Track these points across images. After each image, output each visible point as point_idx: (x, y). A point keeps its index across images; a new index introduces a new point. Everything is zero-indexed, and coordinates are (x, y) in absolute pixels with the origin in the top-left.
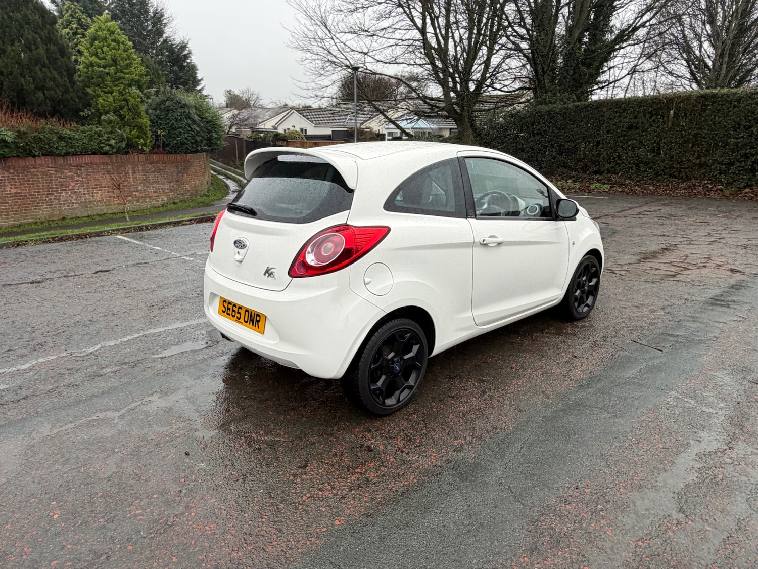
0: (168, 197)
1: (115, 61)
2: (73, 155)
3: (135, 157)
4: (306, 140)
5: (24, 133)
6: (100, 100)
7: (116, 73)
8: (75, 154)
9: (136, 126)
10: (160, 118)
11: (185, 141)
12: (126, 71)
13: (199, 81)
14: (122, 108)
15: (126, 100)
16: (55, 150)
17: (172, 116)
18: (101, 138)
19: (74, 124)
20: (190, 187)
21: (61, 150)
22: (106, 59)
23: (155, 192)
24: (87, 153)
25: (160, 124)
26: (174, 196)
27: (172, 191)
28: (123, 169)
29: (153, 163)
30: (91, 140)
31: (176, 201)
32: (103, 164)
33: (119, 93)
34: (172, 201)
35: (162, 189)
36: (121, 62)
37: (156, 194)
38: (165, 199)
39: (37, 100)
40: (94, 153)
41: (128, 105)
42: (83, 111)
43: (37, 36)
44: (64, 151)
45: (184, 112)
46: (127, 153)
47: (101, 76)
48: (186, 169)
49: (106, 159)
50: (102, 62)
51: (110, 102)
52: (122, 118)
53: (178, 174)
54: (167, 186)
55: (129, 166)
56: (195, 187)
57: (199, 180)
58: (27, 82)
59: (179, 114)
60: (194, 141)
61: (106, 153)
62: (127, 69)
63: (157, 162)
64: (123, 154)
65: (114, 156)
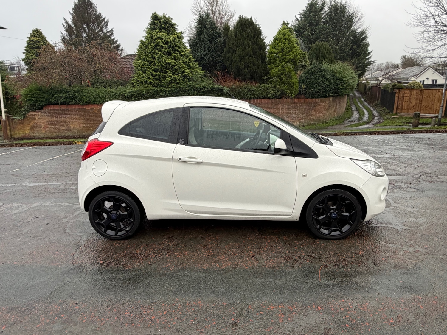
0: (300, 122)
1: (282, 50)
2: (254, 99)
3: (284, 100)
4: (423, 89)
5: (235, 89)
6: (273, 71)
7: (282, 56)
8: (254, 98)
9: (288, 83)
10: (307, 78)
11: (318, 90)
12: (287, 54)
13: (369, 53)
14: (282, 74)
15: (285, 70)
16: (245, 97)
17: (314, 77)
18: (268, 90)
19: (258, 84)
20: (315, 117)
21: (248, 96)
22: (278, 49)
23: (292, 119)
24: (260, 98)
25: (307, 81)
26: (304, 122)
27: (303, 119)
28: (277, 106)
29: (294, 103)
30: (263, 91)
31: (304, 125)
32: (267, 103)
33: (282, 66)
34: (302, 125)
35: (297, 117)
36: (286, 50)
37: (293, 120)
38: (298, 123)
39: (245, 72)
40: (264, 98)
41: (285, 72)
42: (264, 77)
43: (250, 42)
44: (249, 97)
45: (322, 74)
46: (281, 98)
47: (275, 59)
48: (314, 107)
49: (269, 101)
50: (276, 51)
51: (277, 71)
52: (281, 79)
53: (308, 110)
54: (300, 116)
55: (281, 105)
56: (319, 118)
57: (322, 114)
58: (241, 65)
59: (318, 75)
60: (324, 91)
61: (269, 98)
62: (288, 53)
63: (297, 103)
64: (278, 98)
65: (273, 99)
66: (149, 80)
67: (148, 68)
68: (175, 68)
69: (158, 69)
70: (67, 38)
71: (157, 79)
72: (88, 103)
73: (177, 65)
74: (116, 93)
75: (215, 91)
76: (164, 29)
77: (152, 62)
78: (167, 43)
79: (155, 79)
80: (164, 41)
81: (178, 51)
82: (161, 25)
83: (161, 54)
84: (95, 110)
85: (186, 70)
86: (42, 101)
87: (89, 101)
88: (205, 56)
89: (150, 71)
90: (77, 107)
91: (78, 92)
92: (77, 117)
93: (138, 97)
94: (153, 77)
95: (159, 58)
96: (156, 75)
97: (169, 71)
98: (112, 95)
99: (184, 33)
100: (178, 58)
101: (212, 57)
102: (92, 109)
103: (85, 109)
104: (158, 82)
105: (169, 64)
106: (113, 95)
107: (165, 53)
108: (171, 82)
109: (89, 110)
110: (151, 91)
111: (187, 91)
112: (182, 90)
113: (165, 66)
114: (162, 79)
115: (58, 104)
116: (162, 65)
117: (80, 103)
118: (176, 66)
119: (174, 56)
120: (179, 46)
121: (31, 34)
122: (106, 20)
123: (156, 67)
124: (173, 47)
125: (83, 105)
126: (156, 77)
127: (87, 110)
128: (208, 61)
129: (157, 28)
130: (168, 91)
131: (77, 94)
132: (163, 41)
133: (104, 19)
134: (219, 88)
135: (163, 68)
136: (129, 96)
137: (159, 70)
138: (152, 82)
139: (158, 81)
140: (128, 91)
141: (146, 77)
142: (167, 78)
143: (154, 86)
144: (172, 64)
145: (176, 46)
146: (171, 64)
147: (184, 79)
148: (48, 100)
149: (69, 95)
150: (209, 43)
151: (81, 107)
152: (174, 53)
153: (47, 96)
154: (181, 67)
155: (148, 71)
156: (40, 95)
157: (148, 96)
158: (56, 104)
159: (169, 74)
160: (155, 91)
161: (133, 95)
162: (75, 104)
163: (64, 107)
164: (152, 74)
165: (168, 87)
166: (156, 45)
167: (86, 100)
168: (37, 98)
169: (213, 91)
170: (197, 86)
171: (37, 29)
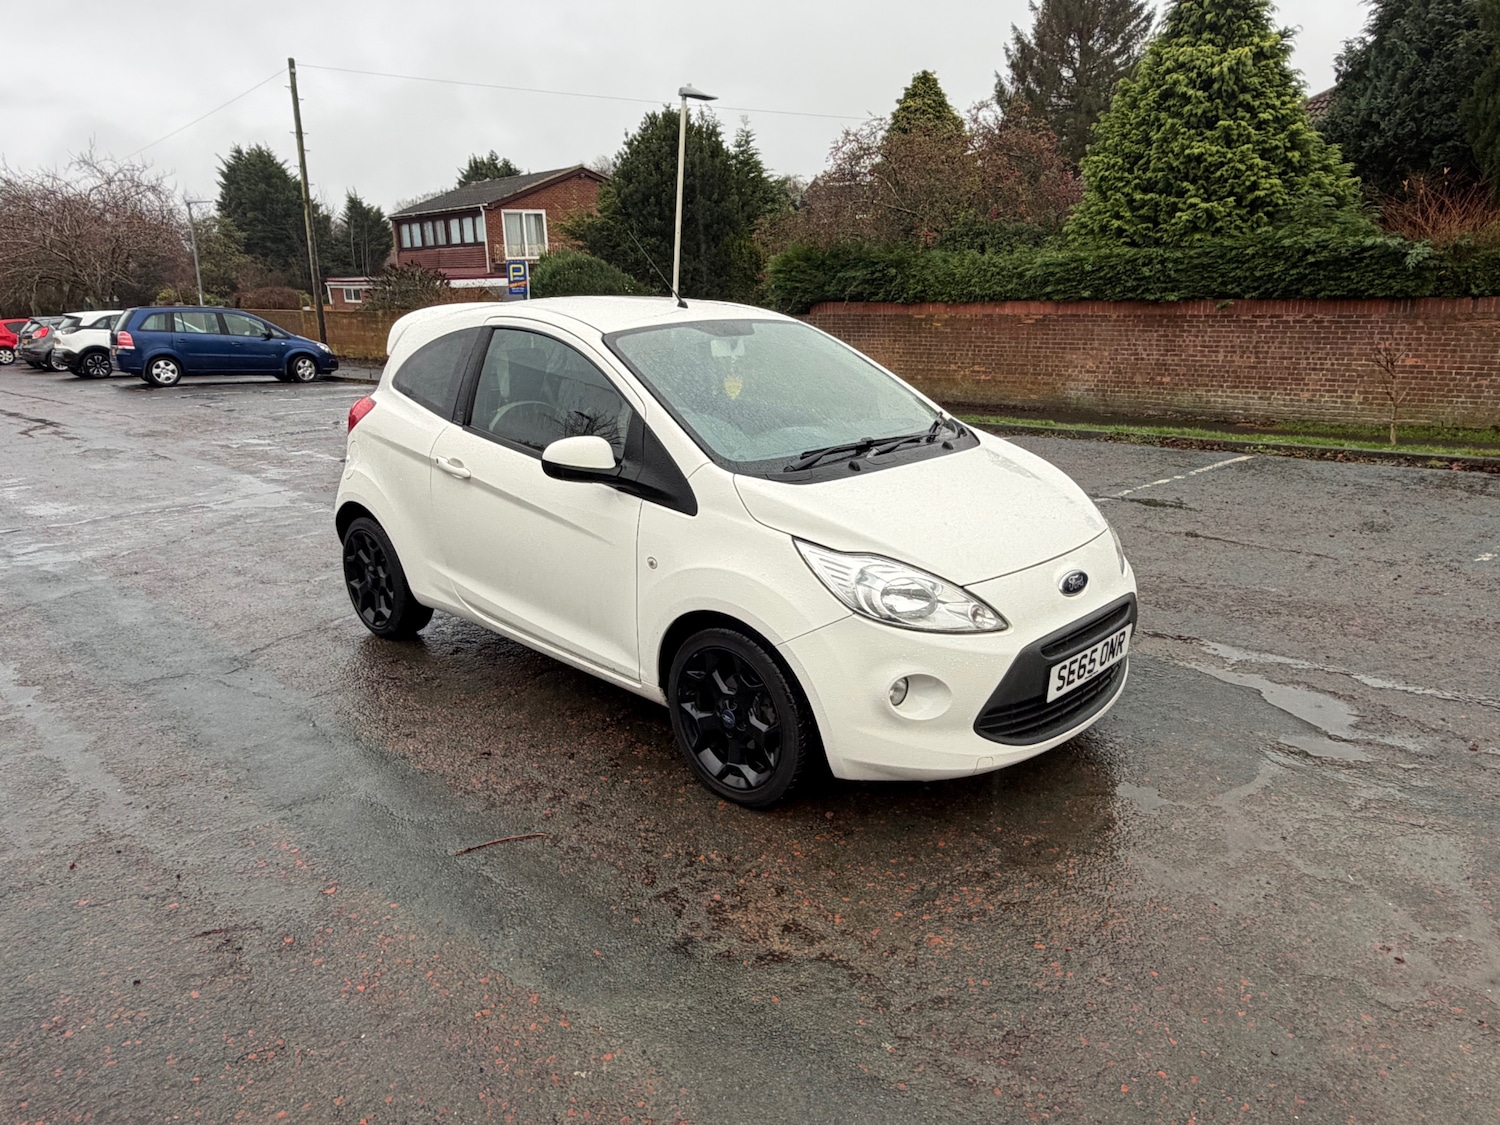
66: (1114, 221)
67: (1121, 179)
68: (1218, 174)
69: (1157, 183)
70: (1010, 89)
71: (1145, 219)
72: (920, 299)
73: (1231, 160)
74: (1002, 269)
75: (1366, 261)
76: (1214, 28)
77: (1141, 157)
78: (1207, 84)
79: (1139, 216)
80: (1199, 75)
81: (1249, 108)
82: (1204, 14)
83: (1173, 126)
84: (938, 321)
85: (1263, 181)
86: (805, 291)
87: (922, 292)
88: (1383, 116)
89: (1126, 190)
90: (890, 311)
91: (899, 264)
92: (887, 339)
93: (1069, 280)
94: (1133, 209)
95: (1165, 140)
96: (1144, 204)
97: (1191, 187)
98: (989, 274)
99: (1294, 32)
100: (1240, 135)
101: (1414, 119)
102: (930, 319)
103: (912, 316)
104: (1147, 228)
105: (1199, 158)
106: (992, 275)
107: (1193, 119)
108: (1193, 227)
109: (921, 320)
110: (1113, 262)
111: (1248, 260)
112: (1228, 257)
113: (1181, 167)
114: (1162, 216)
115: (843, 300)
116: (1171, 169)
117: (899, 298)
118: (1226, 167)
119: (1227, 130)
120: (1256, 90)
121: (907, 89)
122: (1145, 12)
123: (1149, 174)
124: (1233, 96)
125: (907, 303)
126: (1141, 212)
127: (916, 320)
128: (1395, 134)
129: (1186, 28)
130: (1176, 261)
131: (893, 271)
132: (1193, 75)
133: (1141, 7)
134: (1385, 245)
135: (1176, 178)
136: (1039, 279)
137: (1160, 185)
138: (1125, 231)
139: (1145, 225)
140: (1039, 260)
141: (1105, 213)
142: (1178, 214)
143: (1133, 244)
144: (1210, 159)
145: (1244, 89)
146: (1206, 160)
147: (1251, 213)
148: (821, 287)
149: (873, 273)
150: (1414, 57)
151: (901, 311)
152: (1233, 116)
153: (820, 276)
154: (1243, 168)
155: (1117, 190)
156: (804, 272)
157: (1101, 278)
158: (838, 299)
159: (1191, 197)
160: (1127, 262)
161: (1052, 274)
162: (884, 301)
163: (858, 309)
164: (1131, 201)
165: (1178, 246)
166: (1167, 95)
167: (914, 288)
168: (797, 281)
169: (1360, 260)
170: (1287, 242)
171: (925, 72)
